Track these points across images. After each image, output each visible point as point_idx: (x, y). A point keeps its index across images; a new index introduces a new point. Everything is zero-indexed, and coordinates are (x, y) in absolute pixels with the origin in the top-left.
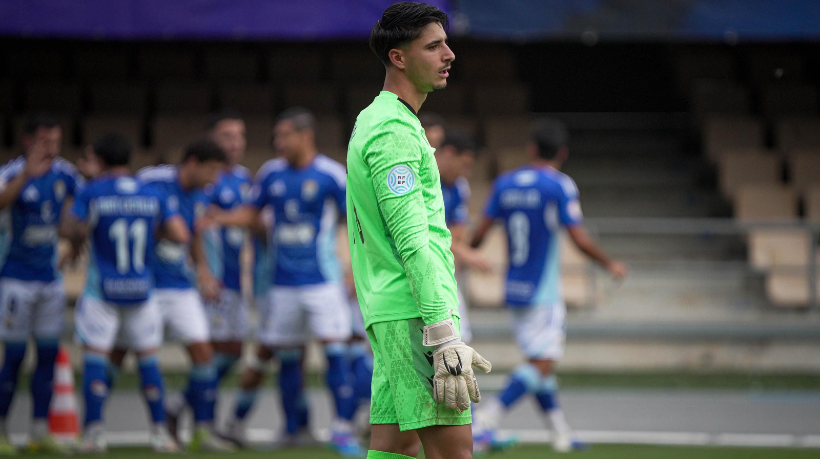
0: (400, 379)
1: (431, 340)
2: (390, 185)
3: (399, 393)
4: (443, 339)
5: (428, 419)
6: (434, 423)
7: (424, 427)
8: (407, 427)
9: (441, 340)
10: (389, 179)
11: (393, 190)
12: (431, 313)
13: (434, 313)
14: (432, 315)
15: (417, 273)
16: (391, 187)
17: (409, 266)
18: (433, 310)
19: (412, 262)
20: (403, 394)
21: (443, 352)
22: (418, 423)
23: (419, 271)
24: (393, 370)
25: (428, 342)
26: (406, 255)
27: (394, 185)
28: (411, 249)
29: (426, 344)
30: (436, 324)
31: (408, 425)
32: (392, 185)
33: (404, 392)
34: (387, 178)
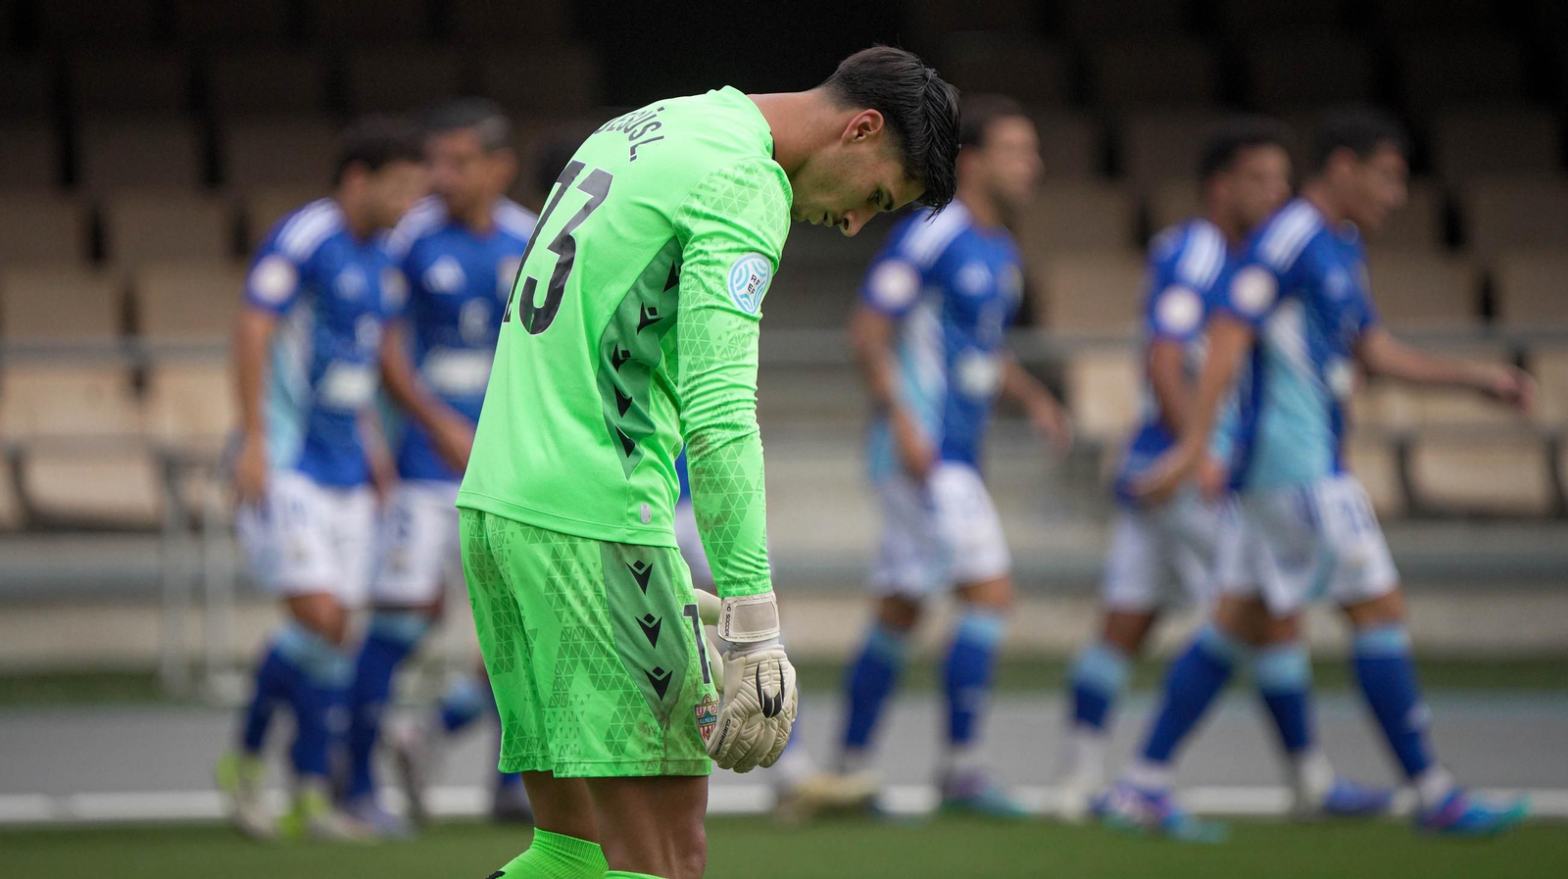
0: (580, 665)
1: (736, 629)
2: (732, 284)
3: (576, 696)
4: (762, 632)
5: (643, 762)
6: (658, 772)
7: (631, 775)
8: (584, 769)
9: (757, 633)
10: (733, 273)
11: (735, 296)
12: (750, 572)
13: (756, 573)
14: (751, 576)
15: (740, 481)
16: (733, 291)
17: (725, 461)
18: (757, 566)
19: (732, 456)
20: (585, 699)
21: (759, 662)
22: (614, 766)
23: (747, 477)
24: (566, 647)
25: (731, 632)
26: (719, 436)
27: (739, 288)
28: (734, 427)
29: (727, 635)
30: (756, 597)
31: (588, 766)
32: (735, 286)
33: (589, 696)
34: (732, 269)
